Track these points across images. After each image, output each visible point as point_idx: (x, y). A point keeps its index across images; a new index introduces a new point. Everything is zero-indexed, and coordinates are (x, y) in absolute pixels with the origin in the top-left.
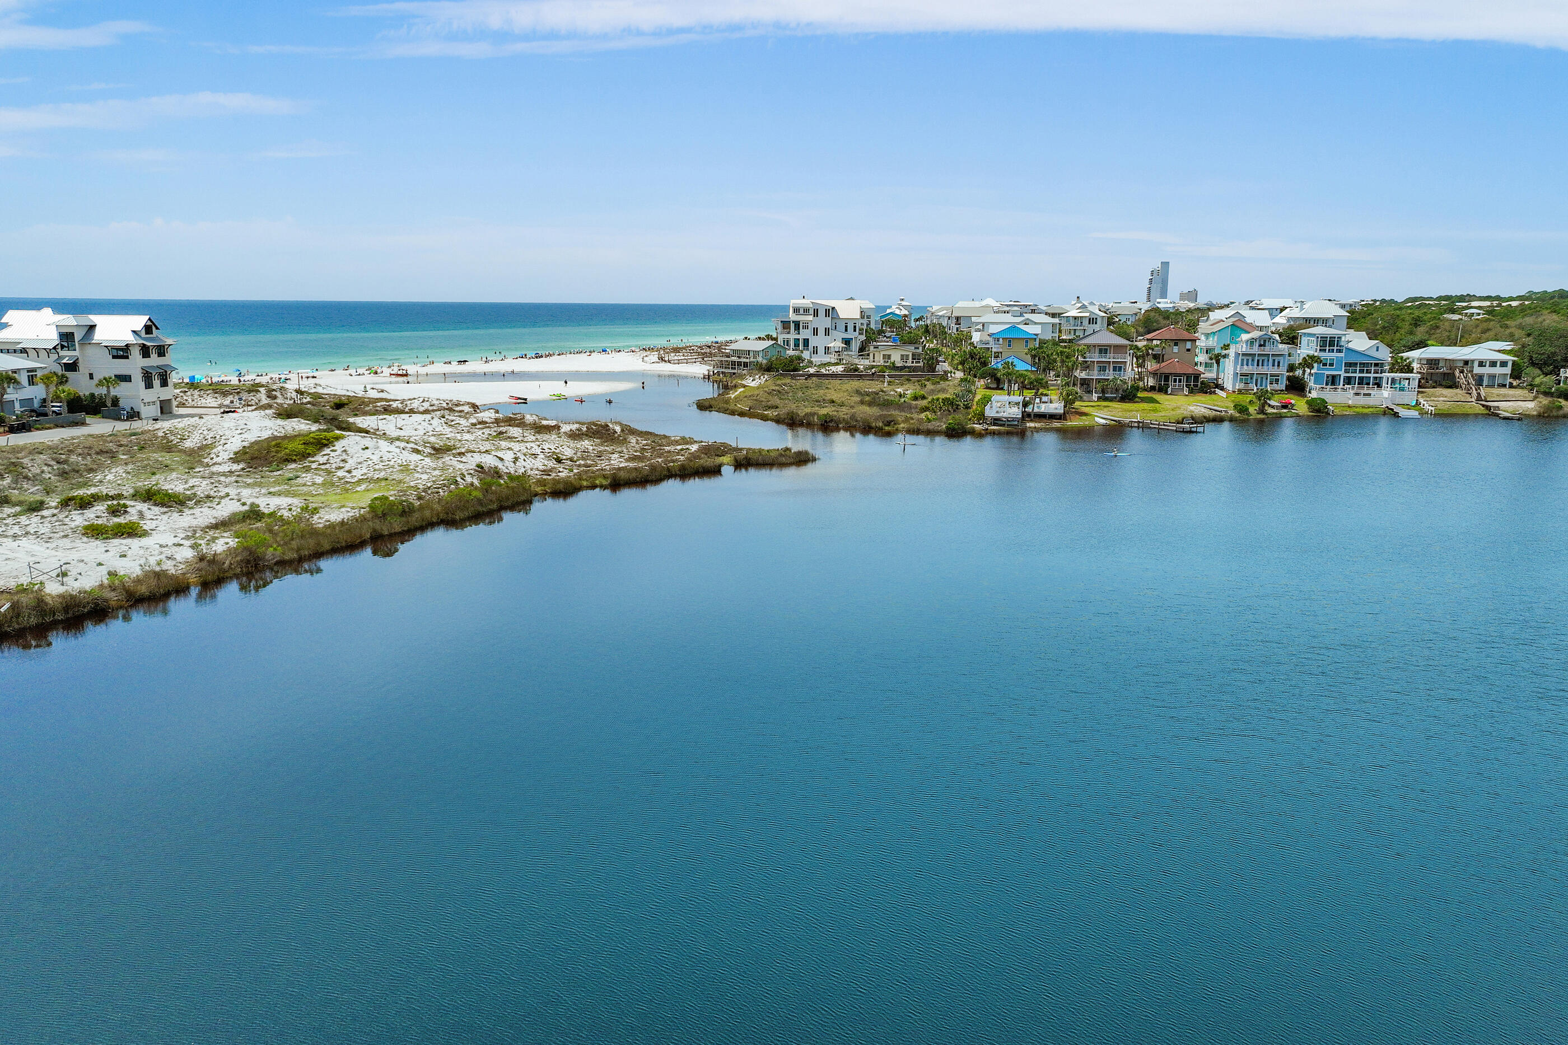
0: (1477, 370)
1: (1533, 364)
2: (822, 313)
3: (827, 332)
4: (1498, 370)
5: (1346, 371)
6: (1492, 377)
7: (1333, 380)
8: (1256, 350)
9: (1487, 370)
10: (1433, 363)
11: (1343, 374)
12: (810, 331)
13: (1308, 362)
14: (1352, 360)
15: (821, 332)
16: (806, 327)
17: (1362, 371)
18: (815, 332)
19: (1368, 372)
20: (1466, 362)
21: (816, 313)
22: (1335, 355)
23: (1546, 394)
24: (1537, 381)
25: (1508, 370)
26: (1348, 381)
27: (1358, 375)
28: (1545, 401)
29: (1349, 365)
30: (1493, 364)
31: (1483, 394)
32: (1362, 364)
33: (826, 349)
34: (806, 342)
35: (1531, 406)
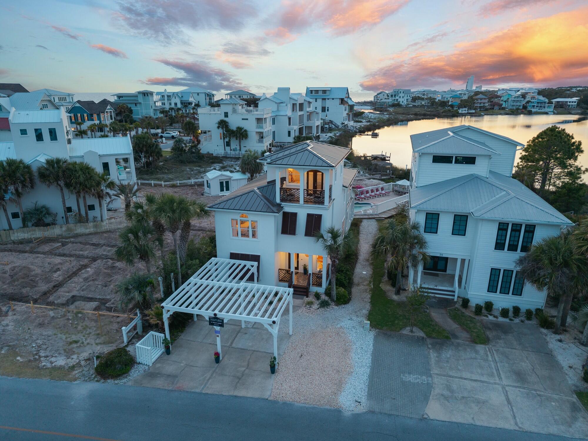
0: (569, 104)
1: (582, 102)
3: (403, 97)
4: (574, 104)
7: (534, 106)
8: (516, 99)
9: (571, 104)
10: (558, 102)
11: (536, 105)
12: (399, 97)
13: (528, 102)
14: (538, 101)
15: (401, 97)
18: (400, 97)
20: (566, 102)
21: (401, 92)
22: (534, 100)
23: (584, 109)
24: (583, 106)
25: (576, 104)
26: (537, 106)
27: (540, 105)
29: (537, 103)
30: (573, 102)
31: (570, 109)
32: (541, 103)
33: (403, 102)
34: (397, 100)
35: (580, 111)
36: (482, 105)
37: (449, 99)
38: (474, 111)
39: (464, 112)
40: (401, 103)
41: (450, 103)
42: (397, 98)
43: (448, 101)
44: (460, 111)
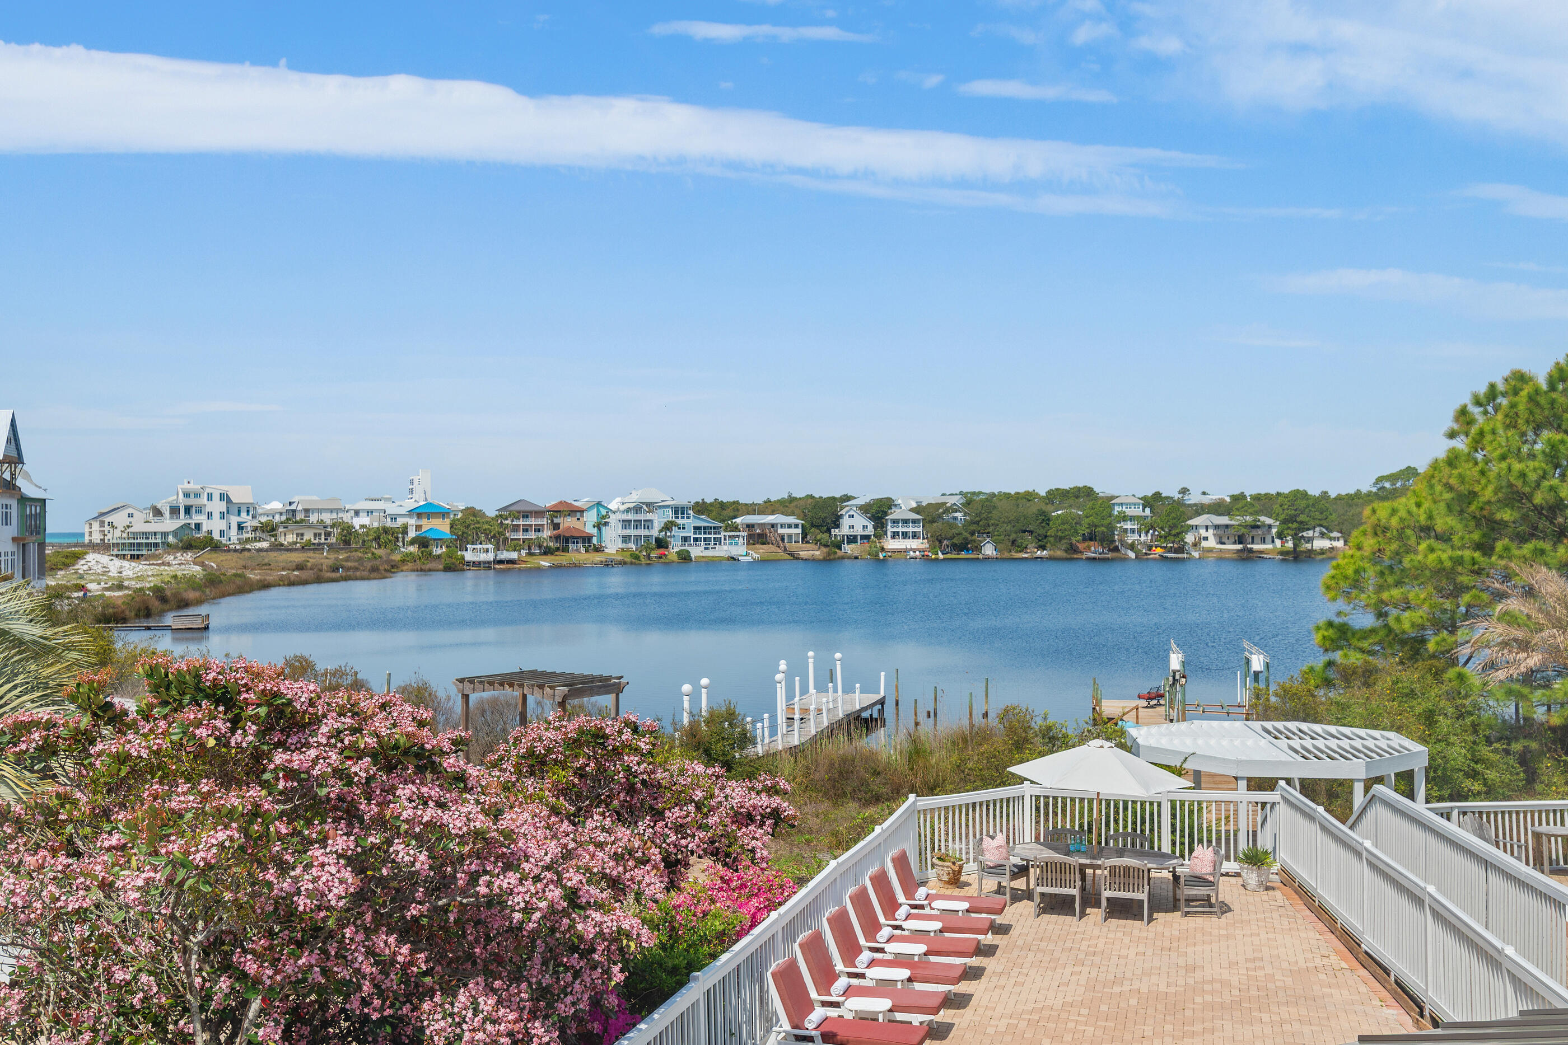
0: (780, 531)
1: (813, 525)
2: (216, 497)
3: (222, 516)
4: (793, 531)
5: (695, 533)
6: (790, 536)
7: (685, 539)
8: (631, 516)
10: (750, 526)
11: (692, 535)
12: (204, 515)
13: (668, 526)
14: (697, 524)
15: (216, 515)
16: (199, 511)
17: (705, 533)
18: (210, 515)
19: (710, 533)
20: (773, 526)
21: (210, 497)
22: (685, 521)
23: (826, 546)
24: (819, 537)
25: (799, 531)
26: (696, 540)
27: (703, 536)
28: (825, 550)
29: (695, 528)
30: (790, 526)
31: (787, 545)
32: (705, 528)
33: (222, 533)
34: (198, 526)
35: (818, 553)
36: (532, 535)
37: (401, 521)
38: (514, 555)
39: (483, 557)
40: (216, 536)
41: (412, 534)
42: (196, 518)
43: (405, 530)
44: (469, 556)
